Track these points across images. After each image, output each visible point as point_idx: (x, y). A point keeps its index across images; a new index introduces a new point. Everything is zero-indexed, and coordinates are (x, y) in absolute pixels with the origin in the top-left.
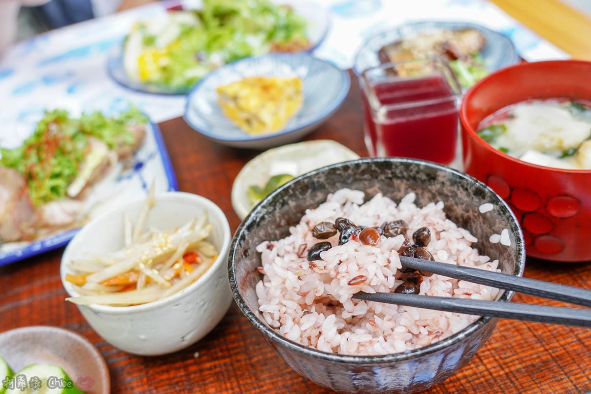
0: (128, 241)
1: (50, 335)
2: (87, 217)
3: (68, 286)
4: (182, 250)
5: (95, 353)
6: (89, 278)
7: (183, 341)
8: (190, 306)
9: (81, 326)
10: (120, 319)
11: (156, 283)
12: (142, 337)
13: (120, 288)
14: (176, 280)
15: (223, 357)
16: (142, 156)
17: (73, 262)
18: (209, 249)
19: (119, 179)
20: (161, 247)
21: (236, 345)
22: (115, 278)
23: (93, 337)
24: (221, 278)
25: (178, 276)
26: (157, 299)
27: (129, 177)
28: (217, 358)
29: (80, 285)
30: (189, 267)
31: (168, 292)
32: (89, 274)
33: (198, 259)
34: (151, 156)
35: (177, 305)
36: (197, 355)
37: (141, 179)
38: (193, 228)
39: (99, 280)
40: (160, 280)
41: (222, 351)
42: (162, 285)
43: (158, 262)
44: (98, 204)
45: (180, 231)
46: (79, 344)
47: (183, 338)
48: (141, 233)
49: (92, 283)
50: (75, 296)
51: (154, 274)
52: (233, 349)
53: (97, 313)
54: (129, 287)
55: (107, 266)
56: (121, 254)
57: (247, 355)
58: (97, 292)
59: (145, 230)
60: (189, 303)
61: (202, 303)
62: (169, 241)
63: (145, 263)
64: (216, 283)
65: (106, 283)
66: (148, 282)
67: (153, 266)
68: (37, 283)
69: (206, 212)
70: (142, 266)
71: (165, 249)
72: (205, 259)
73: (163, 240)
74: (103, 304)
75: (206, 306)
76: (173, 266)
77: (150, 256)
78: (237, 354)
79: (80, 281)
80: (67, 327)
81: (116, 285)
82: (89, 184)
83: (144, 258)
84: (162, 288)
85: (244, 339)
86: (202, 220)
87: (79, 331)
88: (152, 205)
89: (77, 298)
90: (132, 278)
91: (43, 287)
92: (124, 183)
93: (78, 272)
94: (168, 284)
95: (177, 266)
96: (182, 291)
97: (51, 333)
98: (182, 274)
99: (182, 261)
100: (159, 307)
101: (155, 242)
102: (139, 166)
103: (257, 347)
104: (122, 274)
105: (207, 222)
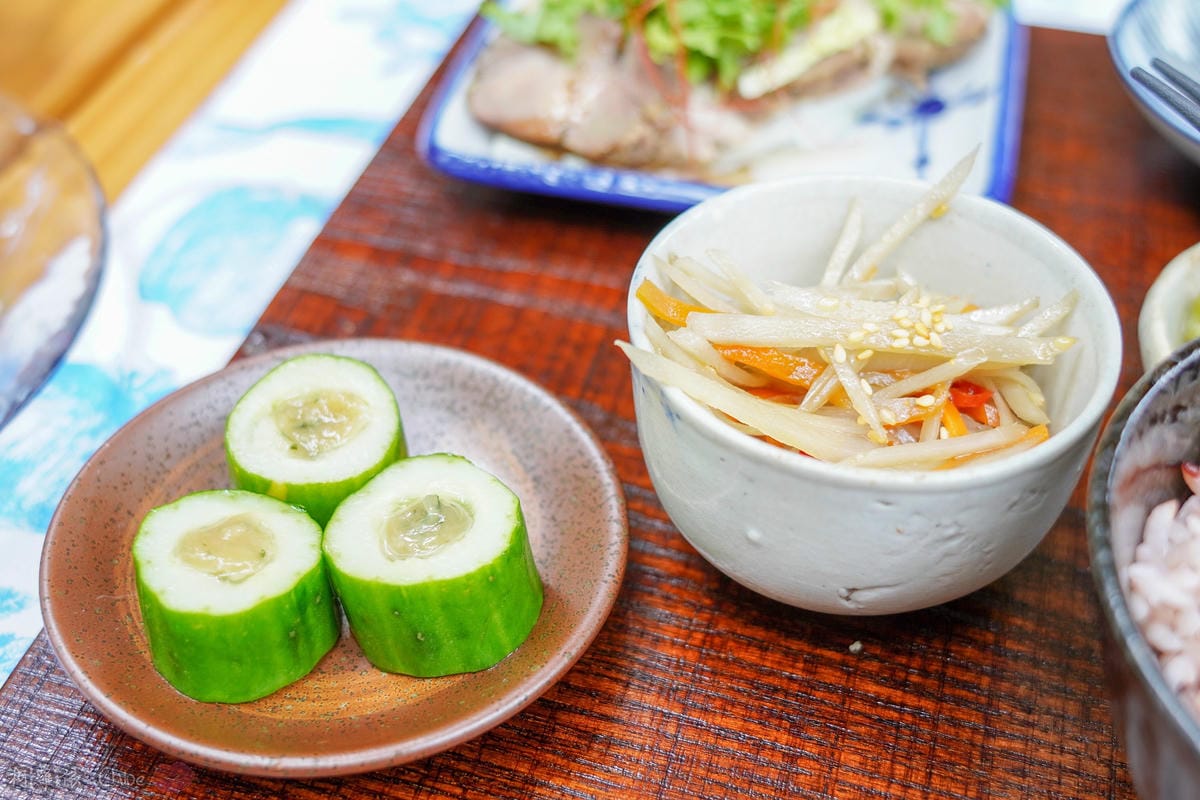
0: (831, 276)
1: (529, 407)
2: (745, 169)
3: (636, 311)
4: (961, 365)
5: (614, 508)
6: (696, 319)
7: (848, 599)
8: (917, 523)
9: (609, 423)
10: (722, 459)
11: (855, 416)
12: (754, 534)
13: (754, 382)
14: (904, 436)
15: (920, 691)
16: (947, 86)
17: (673, 259)
18: (1029, 400)
19: (868, 117)
20: (913, 331)
21: (968, 677)
22: (758, 350)
23: (630, 465)
24: (1033, 491)
25: (915, 426)
26: (836, 460)
27: (894, 124)
28: (902, 685)
29: (666, 325)
30: (956, 420)
31: (875, 455)
32: (700, 308)
33: (989, 412)
34: (975, 97)
35: (887, 504)
36: (856, 647)
37: (922, 142)
38: (1015, 322)
39: (717, 336)
40: (868, 412)
41: (924, 673)
42: (867, 427)
43: (884, 366)
44: (787, 149)
45: (976, 316)
46: (588, 465)
47: (853, 590)
48: (875, 272)
49: (698, 333)
50: (642, 344)
51: (859, 390)
52: (957, 683)
53: (673, 414)
54: (780, 390)
55: (750, 311)
56: (804, 299)
57: (987, 720)
58: (699, 363)
59: (885, 269)
60: (918, 513)
61: (951, 531)
62: (940, 327)
63: (853, 351)
64: (1015, 498)
65: (728, 353)
66: (835, 403)
67: (866, 370)
68: (559, 270)
69: (1074, 300)
70: (840, 355)
71: (919, 341)
72: (1005, 418)
73: (927, 317)
74: (699, 402)
75: (954, 543)
76: (917, 395)
77: (873, 340)
78: (959, 701)
79: (671, 314)
80: (575, 408)
81: (749, 370)
82: (793, 91)
83: (855, 336)
84: (863, 435)
85: (997, 676)
86: (1050, 315)
87: (601, 432)
88: (936, 215)
89: (643, 352)
90: (800, 374)
91: (566, 284)
92: (875, 133)
93: (675, 288)
94: (882, 435)
95: (927, 401)
96: (918, 474)
97: (536, 402)
98: (931, 428)
99: (945, 394)
100: (840, 485)
101: (902, 312)
102: (931, 107)
103: (1021, 715)
104: (781, 351)
105: (1060, 328)
